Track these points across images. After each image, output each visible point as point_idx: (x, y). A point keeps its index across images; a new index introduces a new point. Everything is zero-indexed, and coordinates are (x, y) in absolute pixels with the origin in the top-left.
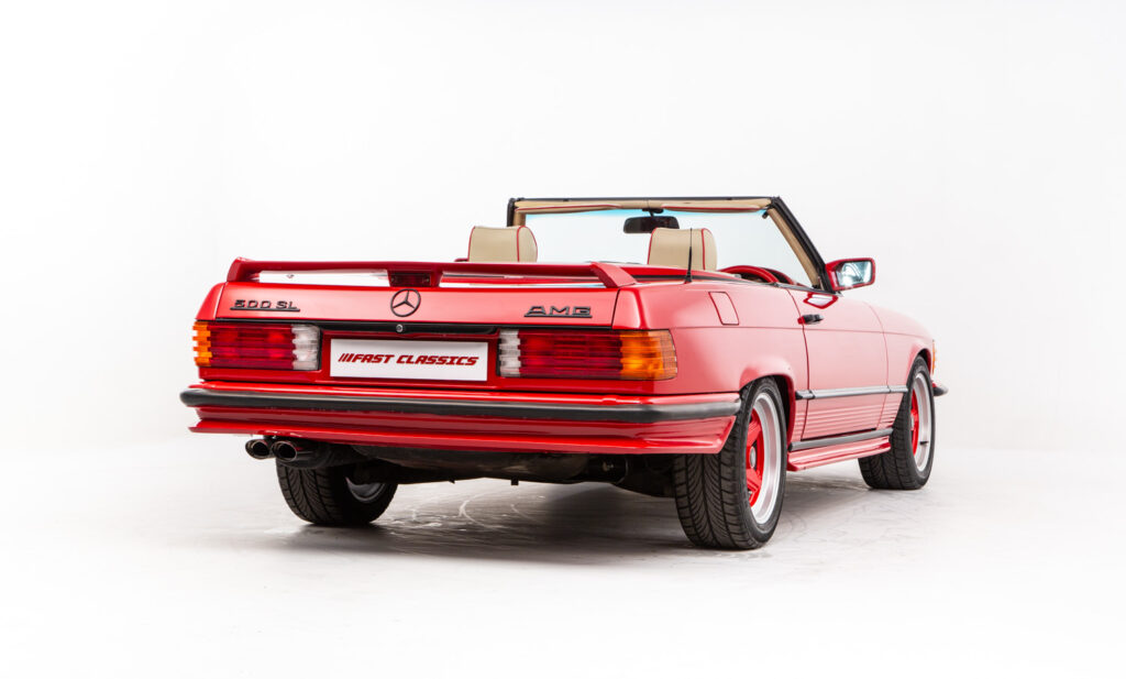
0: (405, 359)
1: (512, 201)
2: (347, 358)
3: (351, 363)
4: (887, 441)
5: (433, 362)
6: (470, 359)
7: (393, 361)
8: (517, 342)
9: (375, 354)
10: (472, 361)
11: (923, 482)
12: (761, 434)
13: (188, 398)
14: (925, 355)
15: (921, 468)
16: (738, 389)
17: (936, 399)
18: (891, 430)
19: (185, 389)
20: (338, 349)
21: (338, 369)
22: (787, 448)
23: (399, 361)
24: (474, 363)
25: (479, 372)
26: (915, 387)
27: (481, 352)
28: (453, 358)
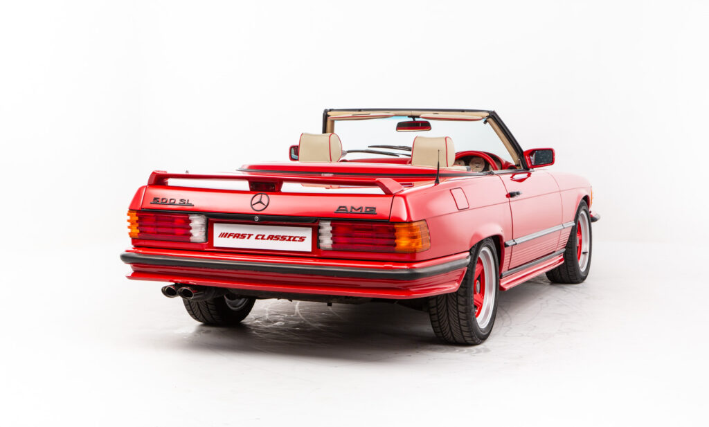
0: (260, 237)
1: (326, 111)
2: (223, 235)
3: (226, 238)
4: (562, 257)
5: (278, 239)
6: (301, 238)
7: (253, 238)
8: (330, 228)
9: (241, 233)
10: (302, 239)
11: (584, 279)
12: (483, 270)
13: (125, 258)
14: (586, 199)
15: (583, 270)
16: (469, 249)
17: (593, 224)
18: (564, 250)
19: (123, 252)
20: (218, 229)
21: (218, 242)
22: (499, 276)
23: (257, 238)
24: (303, 240)
25: (306, 246)
26: (580, 219)
27: (307, 233)
28: (290, 237)
